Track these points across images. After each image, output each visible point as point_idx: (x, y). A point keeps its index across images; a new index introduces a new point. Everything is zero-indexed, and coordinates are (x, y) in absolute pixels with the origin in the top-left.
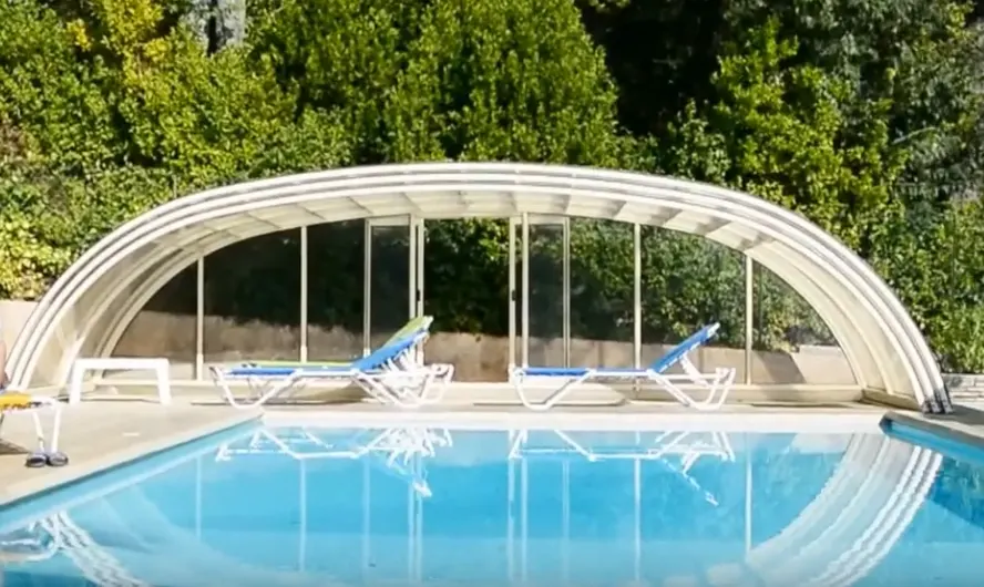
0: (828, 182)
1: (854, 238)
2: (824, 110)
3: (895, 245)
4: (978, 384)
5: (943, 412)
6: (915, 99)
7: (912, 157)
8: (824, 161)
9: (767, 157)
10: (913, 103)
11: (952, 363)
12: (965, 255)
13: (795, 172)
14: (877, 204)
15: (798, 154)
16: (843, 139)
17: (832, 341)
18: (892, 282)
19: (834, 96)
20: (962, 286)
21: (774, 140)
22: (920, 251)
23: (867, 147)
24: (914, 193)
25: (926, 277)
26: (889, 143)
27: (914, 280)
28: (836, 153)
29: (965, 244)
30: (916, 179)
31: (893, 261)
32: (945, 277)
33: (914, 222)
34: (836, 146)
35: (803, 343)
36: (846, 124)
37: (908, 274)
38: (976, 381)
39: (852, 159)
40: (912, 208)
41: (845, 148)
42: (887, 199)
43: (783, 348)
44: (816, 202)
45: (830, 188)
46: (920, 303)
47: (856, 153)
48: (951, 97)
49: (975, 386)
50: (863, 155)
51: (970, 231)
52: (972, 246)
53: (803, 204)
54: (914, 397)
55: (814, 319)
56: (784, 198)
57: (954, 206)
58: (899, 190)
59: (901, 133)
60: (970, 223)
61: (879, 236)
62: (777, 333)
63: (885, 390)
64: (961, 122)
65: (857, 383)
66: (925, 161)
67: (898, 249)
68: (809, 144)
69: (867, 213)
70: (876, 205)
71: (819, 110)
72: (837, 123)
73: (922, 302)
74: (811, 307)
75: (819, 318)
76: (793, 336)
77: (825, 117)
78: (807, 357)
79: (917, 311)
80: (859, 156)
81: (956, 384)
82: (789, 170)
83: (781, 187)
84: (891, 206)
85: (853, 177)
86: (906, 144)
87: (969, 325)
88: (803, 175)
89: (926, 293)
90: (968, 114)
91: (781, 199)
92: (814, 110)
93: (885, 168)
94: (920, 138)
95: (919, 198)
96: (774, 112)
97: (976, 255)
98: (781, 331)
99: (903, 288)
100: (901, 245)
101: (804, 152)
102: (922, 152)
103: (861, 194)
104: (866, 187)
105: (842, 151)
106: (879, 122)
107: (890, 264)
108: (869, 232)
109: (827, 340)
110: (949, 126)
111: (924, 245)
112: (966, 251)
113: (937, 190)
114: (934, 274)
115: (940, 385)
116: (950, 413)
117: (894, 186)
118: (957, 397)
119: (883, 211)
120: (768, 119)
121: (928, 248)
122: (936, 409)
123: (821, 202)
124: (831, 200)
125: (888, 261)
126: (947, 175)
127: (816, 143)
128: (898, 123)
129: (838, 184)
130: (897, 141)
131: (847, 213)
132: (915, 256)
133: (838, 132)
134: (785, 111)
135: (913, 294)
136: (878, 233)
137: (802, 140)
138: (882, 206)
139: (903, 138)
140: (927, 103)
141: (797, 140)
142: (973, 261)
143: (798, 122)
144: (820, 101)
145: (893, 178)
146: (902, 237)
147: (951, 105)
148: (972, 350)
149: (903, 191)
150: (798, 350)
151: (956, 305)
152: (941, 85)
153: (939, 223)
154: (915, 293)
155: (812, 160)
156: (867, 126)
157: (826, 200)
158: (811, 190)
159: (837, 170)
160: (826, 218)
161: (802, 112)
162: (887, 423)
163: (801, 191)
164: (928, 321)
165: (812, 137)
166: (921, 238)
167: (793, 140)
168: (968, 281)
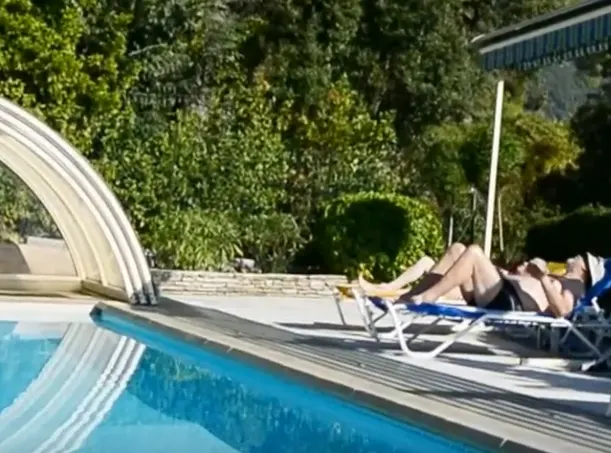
0: (68, 85)
1: (88, 139)
2: (71, 16)
3: (124, 148)
4: (184, 279)
5: (148, 304)
6: (153, 17)
7: (146, 69)
8: (65, 64)
9: (13, 54)
10: (151, 21)
11: (163, 260)
12: (184, 162)
13: (38, 72)
14: (111, 109)
15: (42, 55)
16: (85, 46)
17: (58, 234)
18: (118, 183)
19: (80, 5)
20: (179, 189)
21: (20, 39)
22: (146, 156)
23: (106, 55)
24: (144, 103)
25: (149, 181)
26: (126, 54)
27: (138, 181)
28: (78, 58)
29: (185, 152)
30: (148, 90)
31: (120, 163)
32: (166, 181)
33: (143, 129)
34: (79, 50)
35: (32, 234)
36: (89, 32)
37: (133, 177)
38: (183, 276)
39: (91, 65)
40: (142, 116)
41: (87, 55)
42: (120, 106)
43: (12, 239)
44: (55, 102)
45: (69, 90)
46: (141, 203)
47: (95, 60)
48: (185, 19)
49: (181, 281)
50: (102, 63)
51: (190, 142)
52: (191, 155)
53: (43, 103)
54: (124, 289)
55: (44, 212)
56: (25, 95)
57: (179, 117)
58: (132, 98)
59: (138, 47)
60: (191, 134)
61: (110, 140)
62: (8, 224)
63: (100, 282)
64: (193, 42)
65: (77, 275)
66: (156, 75)
67: (126, 153)
68: (53, 47)
69: (101, 117)
70: (109, 111)
71: (65, 16)
72: (81, 30)
73: (144, 202)
74: (40, 202)
75: (48, 213)
76: (23, 228)
77: (70, 24)
78: (33, 249)
79: (139, 210)
80: (98, 63)
81: (165, 278)
82: (32, 70)
83: (23, 85)
84: (123, 112)
85: (91, 83)
86: (142, 56)
87: (181, 226)
88: (45, 75)
89: (148, 195)
90: (200, 36)
91: (22, 97)
92: (61, 15)
93: (120, 77)
94: (155, 52)
95: (150, 107)
96: (23, 13)
97: (194, 163)
98: (11, 222)
99: (127, 188)
100: (128, 149)
101: (47, 53)
102: (155, 65)
103: (97, 99)
104: (102, 93)
105: (83, 57)
106: (119, 34)
107: (117, 166)
108: (102, 134)
109: (54, 234)
110: (183, 45)
111: (149, 150)
112: (186, 159)
113: (165, 101)
114: (156, 178)
115: (148, 279)
116: (155, 305)
117: (127, 95)
118: (165, 290)
119: (116, 116)
120: (16, 19)
121: (152, 153)
122: (143, 301)
123: (60, 102)
124: (69, 101)
125: (116, 163)
126: (175, 89)
127: (60, 47)
128: (137, 37)
129: (77, 87)
130: (133, 53)
131: (82, 116)
132: (141, 160)
133: (81, 39)
134: (34, 13)
135: (136, 194)
136: (108, 137)
137: (46, 42)
138: (115, 112)
139: (139, 51)
140: (163, 22)
141: (42, 41)
142: (190, 168)
143: (44, 25)
144: (68, 8)
145: (127, 86)
146: (130, 141)
147: (184, 27)
148: (182, 248)
149: (135, 99)
150: (25, 242)
151: (173, 207)
152: (177, 6)
153: (165, 131)
154: (138, 194)
155: (54, 63)
156: (108, 36)
157: (65, 101)
158: (51, 90)
159: (77, 74)
160: (62, 118)
161: (49, 17)
162: (97, 313)
163: (42, 90)
164: (147, 220)
165: (56, 41)
166: (147, 144)
167: (39, 41)
168: (185, 185)
